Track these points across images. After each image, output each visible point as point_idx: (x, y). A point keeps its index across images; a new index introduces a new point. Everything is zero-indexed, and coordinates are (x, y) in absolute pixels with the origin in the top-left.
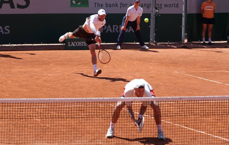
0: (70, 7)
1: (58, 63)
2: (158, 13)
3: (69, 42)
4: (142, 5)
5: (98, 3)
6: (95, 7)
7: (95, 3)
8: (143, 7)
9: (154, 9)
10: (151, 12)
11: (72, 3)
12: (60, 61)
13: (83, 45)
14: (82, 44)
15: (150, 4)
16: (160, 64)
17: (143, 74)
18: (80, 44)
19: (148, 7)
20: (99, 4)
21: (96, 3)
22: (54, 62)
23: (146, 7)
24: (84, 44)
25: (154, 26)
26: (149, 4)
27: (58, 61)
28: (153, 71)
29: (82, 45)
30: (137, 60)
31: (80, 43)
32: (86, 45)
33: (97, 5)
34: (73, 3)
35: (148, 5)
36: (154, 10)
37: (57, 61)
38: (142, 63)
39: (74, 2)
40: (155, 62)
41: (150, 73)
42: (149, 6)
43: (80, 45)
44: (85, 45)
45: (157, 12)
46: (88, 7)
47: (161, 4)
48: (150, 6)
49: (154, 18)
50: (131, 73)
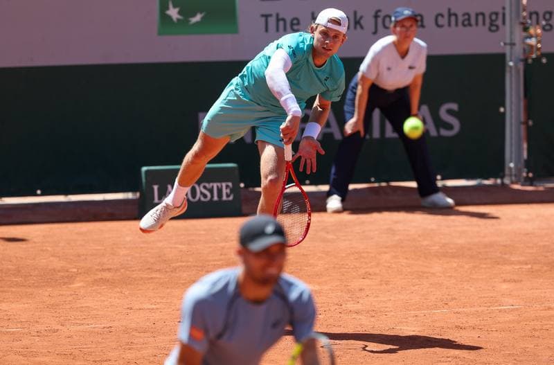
0: (160, 34)
1: (107, 275)
2: (538, 49)
3: (156, 187)
4: (469, 20)
5: (277, 15)
6: (267, 30)
7: (263, 16)
8: (470, 25)
9: (518, 33)
10: (508, 47)
11: (165, 18)
12: (117, 270)
13: (216, 198)
14: (211, 191)
15: (501, 11)
16: (545, 268)
17: (467, 315)
18: (201, 193)
19: (494, 28)
20: (284, 20)
21: (271, 15)
22: (88, 271)
23: (484, 24)
24: (220, 191)
25: (522, 104)
26: (497, 14)
27: (109, 267)
28: (511, 301)
29: (212, 196)
30: (447, 253)
31: (205, 187)
32: (228, 196)
33: (272, 21)
34: (170, 17)
35: (494, 17)
36: (517, 40)
37: (103, 270)
38: (467, 266)
39: (173, 13)
40: (520, 263)
41: (500, 311)
42: (497, 23)
43: (205, 196)
44: (224, 198)
45: (531, 46)
46: (236, 31)
47: (551, 13)
48: (499, 22)
49: (518, 72)
50: (417, 313)
